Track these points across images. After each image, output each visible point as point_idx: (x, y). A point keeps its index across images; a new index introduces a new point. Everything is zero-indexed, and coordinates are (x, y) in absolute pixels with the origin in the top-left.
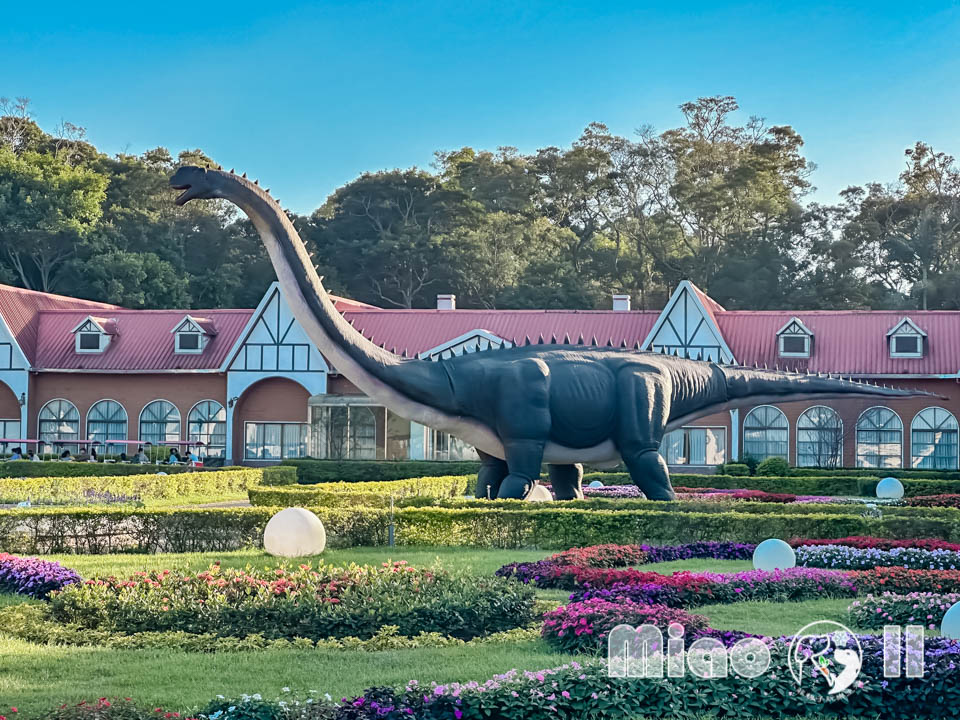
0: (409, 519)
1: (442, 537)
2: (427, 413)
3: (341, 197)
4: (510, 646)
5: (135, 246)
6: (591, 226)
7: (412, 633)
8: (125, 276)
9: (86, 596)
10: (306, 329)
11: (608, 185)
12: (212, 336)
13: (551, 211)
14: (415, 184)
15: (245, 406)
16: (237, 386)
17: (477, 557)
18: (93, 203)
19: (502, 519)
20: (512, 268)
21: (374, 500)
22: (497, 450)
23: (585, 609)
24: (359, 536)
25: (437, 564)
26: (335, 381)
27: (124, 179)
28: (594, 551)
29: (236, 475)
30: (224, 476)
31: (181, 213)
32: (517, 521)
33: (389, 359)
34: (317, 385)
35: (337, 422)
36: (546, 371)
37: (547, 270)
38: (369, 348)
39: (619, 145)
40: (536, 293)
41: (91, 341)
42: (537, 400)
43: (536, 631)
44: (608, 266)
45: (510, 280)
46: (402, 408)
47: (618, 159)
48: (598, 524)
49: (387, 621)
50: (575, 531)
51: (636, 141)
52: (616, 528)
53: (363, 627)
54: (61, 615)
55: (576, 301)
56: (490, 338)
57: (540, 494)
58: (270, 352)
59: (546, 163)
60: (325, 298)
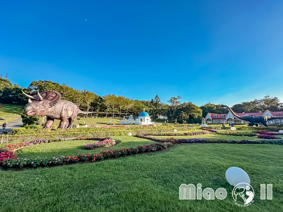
0: (243, 128)
1: (246, 129)
2: (243, 120)
3: (234, 106)
4: (255, 137)
5: (218, 110)
6: (256, 106)
7: (245, 136)
8: (218, 112)
9: (218, 132)
10: (232, 115)
11: (257, 103)
12: (224, 115)
13: (252, 106)
14: (240, 105)
15: (227, 120)
16: (227, 119)
17: (249, 131)
18: (215, 108)
19: (251, 128)
20: (249, 110)
21: (239, 126)
22: (250, 123)
23: (261, 135)
24: (239, 129)
25: (246, 131)
26: (235, 118)
27: (217, 106)
28: (261, 131)
29: (227, 125)
30: (226, 125)
31: (221, 108)
32: (253, 128)
33: (240, 117)
34: (233, 119)
35: (235, 121)
36: (254, 117)
37: (252, 110)
38: (238, 116)
39: (258, 100)
40: (251, 111)
41: (216, 116)
42: (253, 119)
43: (257, 136)
44: (258, 109)
45: (249, 111)
46: (241, 120)
47: (258, 101)
48: (261, 128)
49: (243, 135)
50: (259, 129)
51: (260, 100)
52: (263, 129)
53: (241, 135)
54: (217, 133)
55: (255, 112)
56: (248, 115)
57: (255, 126)
58: (229, 117)
59: (251, 102)
60: (234, 113)
